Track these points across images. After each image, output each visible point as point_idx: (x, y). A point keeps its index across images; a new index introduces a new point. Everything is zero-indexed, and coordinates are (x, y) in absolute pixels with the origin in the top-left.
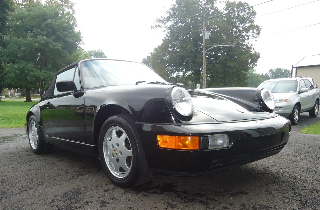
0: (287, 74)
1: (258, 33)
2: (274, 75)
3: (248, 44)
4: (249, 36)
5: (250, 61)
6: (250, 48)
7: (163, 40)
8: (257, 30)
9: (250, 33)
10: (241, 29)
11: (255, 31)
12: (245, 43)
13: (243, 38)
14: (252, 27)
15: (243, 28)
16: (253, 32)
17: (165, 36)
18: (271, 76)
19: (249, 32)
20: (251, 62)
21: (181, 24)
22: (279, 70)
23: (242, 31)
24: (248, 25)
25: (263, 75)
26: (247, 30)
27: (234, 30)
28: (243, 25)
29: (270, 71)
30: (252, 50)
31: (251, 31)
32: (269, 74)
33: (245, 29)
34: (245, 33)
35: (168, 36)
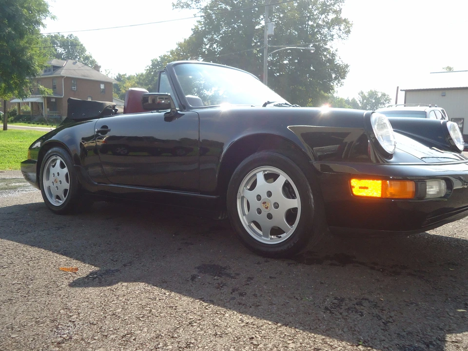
0: (385, 101)
1: (348, 32)
2: (365, 101)
3: (331, 49)
4: (332, 36)
5: (334, 76)
6: (333, 55)
7: (192, 29)
8: (346, 26)
9: (335, 30)
10: (320, 22)
11: (342, 27)
12: (326, 47)
13: (324, 38)
14: (337, 21)
15: (324, 21)
16: (340, 29)
17: (197, 24)
18: (361, 102)
19: (333, 29)
20: (336, 78)
21: (224, 6)
22: (373, 93)
23: (322, 25)
24: (331, 16)
25: (348, 100)
26: (330, 25)
27: (310, 23)
28: (323, 16)
29: (359, 94)
30: (337, 58)
31: (337, 27)
32: (358, 99)
33: (327, 23)
34: (327, 29)
35: (201, 24)
